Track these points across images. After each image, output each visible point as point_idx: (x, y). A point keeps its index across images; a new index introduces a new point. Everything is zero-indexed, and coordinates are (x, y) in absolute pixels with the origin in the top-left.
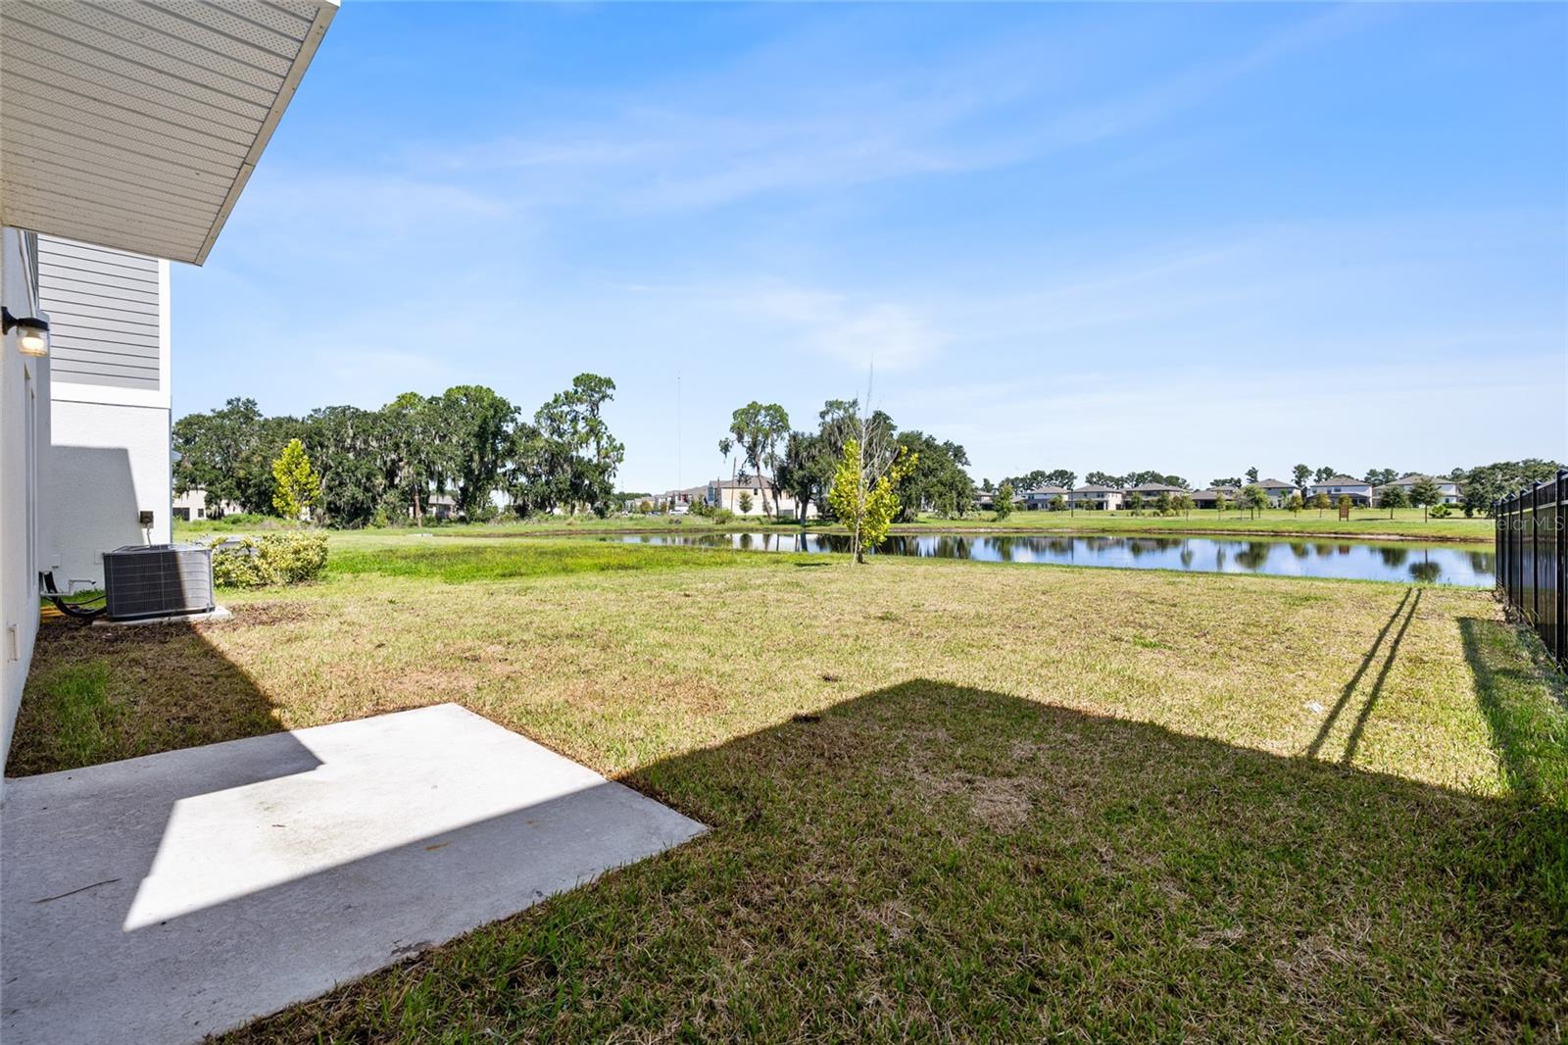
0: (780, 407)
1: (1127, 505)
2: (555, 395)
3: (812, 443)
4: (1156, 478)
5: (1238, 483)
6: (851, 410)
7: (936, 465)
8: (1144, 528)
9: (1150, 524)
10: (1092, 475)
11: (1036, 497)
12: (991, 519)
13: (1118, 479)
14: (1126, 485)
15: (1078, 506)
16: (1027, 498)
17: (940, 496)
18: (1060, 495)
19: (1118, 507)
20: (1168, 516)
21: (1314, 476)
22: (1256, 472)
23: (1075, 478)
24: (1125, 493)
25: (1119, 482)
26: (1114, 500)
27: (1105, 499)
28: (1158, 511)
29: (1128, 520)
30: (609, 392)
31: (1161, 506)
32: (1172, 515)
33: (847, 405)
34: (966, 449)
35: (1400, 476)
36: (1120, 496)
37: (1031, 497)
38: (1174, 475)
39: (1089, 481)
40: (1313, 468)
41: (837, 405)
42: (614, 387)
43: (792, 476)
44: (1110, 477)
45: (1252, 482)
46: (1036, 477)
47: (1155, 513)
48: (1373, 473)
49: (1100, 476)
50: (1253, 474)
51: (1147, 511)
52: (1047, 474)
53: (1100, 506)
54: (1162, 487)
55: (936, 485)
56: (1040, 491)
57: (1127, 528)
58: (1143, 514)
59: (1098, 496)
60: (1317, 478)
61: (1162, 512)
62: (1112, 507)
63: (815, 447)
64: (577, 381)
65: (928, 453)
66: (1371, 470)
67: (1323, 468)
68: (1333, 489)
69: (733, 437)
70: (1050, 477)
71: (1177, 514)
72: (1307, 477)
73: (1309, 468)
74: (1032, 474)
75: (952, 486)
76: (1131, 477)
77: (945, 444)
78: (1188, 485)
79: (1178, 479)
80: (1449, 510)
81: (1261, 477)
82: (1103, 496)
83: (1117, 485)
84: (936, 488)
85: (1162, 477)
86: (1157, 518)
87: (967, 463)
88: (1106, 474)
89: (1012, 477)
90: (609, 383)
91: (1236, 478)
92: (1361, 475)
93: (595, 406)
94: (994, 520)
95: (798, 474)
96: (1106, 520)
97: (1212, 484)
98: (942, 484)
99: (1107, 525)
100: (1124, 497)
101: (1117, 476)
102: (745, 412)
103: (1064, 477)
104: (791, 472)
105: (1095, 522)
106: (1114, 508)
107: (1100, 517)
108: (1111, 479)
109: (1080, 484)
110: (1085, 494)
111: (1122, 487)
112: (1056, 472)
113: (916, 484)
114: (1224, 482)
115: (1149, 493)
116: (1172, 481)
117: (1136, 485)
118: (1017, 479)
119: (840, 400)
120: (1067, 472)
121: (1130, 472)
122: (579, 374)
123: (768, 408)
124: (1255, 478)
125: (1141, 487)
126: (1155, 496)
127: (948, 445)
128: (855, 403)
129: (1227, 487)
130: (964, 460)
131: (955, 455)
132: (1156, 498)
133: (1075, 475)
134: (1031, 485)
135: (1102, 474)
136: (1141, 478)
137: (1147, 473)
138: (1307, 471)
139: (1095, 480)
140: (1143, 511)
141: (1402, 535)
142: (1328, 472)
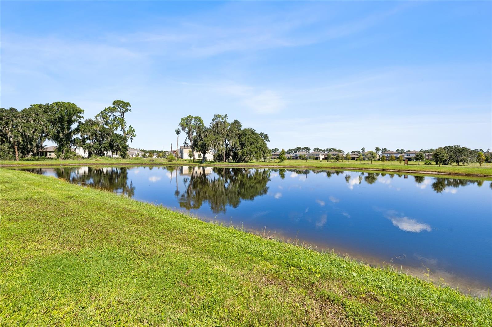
0: (200, 118)
1: (326, 158)
2: (105, 108)
3: (206, 130)
4: (335, 150)
5: (359, 152)
6: (224, 119)
7: (255, 141)
8: (332, 167)
9: (334, 165)
10: (315, 149)
11: (297, 155)
12: (278, 162)
13: (323, 150)
14: (325, 152)
15: (310, 158)
16: (294, 155)
17: (256, 153)
18: (305, 155)
19: (323, 159)
20: (339, 162)
21: (381, 151)
22: (364, 149)
23: (310, 149)
24: (325, 154)
25: (324, 151)
26: (322, 157)
27: (319, 156)
28: (336, 160)
29: (326, 164)
30: (129, 108)
31: (337, 159)
32: (341, 162)
33: (223, 117)
34: (269, 135)
35: (405, 151)
36: (323, 155)
37: (296, 155)
38: (340, 149)
39: (314, 150)
40: (381, 148)
41: (219, 116)
42: (130, 106)
43: (198, 143)
44: (321, 149)
45: (363, 152)
46: (298, 149)
47: (335, 161)
48: (398, 150)
49: (318, 149)
50: (363, 149)
51: (332, 160)
52: (302, 148)
53: (317, 158)
54: (337, 153)
55: (254, 148)
56: (299, 153)
57: (325, 166)
58: (331, 161)
59: (317, 155)
60: (382, 151)
61: (337, 161)
62: (321, 159)
63: (207, 132)
64: (115, 103)
65: (252, 135)
66: (397, 149)
67: (384, 148)
68: (389, 154)
69: (180, 128)
70: (303, 149)
71: (343, 162)
72: (379, 151)
73: (380, 148)
74: (297, 148)
75: (260, 149)
76: (327, 150)
77: (261, 133)
78: (344, 153)
79: (341, 150)
80: (431, 162)
81: (366, 151)
82: (318, 155)
83: (323, 152)
84: (254, 149)
85: (336, 150)
86: (336, 163)
87: (269, 141)
88: (320, 149)
89: (291, 149)
90: (128, 104)
91: (358, 151)
92: (395, 151)
93: (123, 114)
94: (278, 163)
95: (200, 143)
96: (318, 163)
97: (351, 152)
98: (256, 148)
99: (318, 165)
100: (325, 156)
101: (323, 149)
102: (186, 119)
103: (307, 149)
104: (198, 142)
105: (314, 164)
106: (322, 159)
107: (316, 162)
108: (321, 150)
109: (311, 151)
110: (313, 154)
111: (324, 153)
112: (304, 147)
113: (247, 147)
114: (355, 152)
115: (333, 155)
116: (340, 151)
117: (329, 152)
118: (292, 149)
119: (220, 114)
120: (308, 148)
121: (327, 148)
122: (115, 100)
123: (195, 118)
124: (364, 151)
125: (330, 153)
126: (335, 155)
127: (262, 134)
128: (226, 116)
129: (356, 153)
130: (268, 140)
131: (265, 138)
132: (335, 156)
133: (310, 148)
134: (297, 151)
135: (319, 149)
136: (330, 150)
137: (332, 148)
138: (379, 149)
139: (316, 150)
140: (331, 160)
141: (438, 172)
142: (385, 149)
